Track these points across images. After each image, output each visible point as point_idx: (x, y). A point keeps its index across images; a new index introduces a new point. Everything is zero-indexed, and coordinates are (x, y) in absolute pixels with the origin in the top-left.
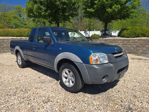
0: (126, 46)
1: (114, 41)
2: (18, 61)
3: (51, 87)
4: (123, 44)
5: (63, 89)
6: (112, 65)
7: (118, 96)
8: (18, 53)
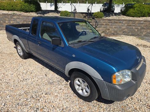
0: (130, 27)
1: (118, 21)
2: (19, 51)
3: (62, 93)
4: (127, 26)
5: (75, 94)
6: (134, 83)
7: (132, 106)
8: (17, 42)
